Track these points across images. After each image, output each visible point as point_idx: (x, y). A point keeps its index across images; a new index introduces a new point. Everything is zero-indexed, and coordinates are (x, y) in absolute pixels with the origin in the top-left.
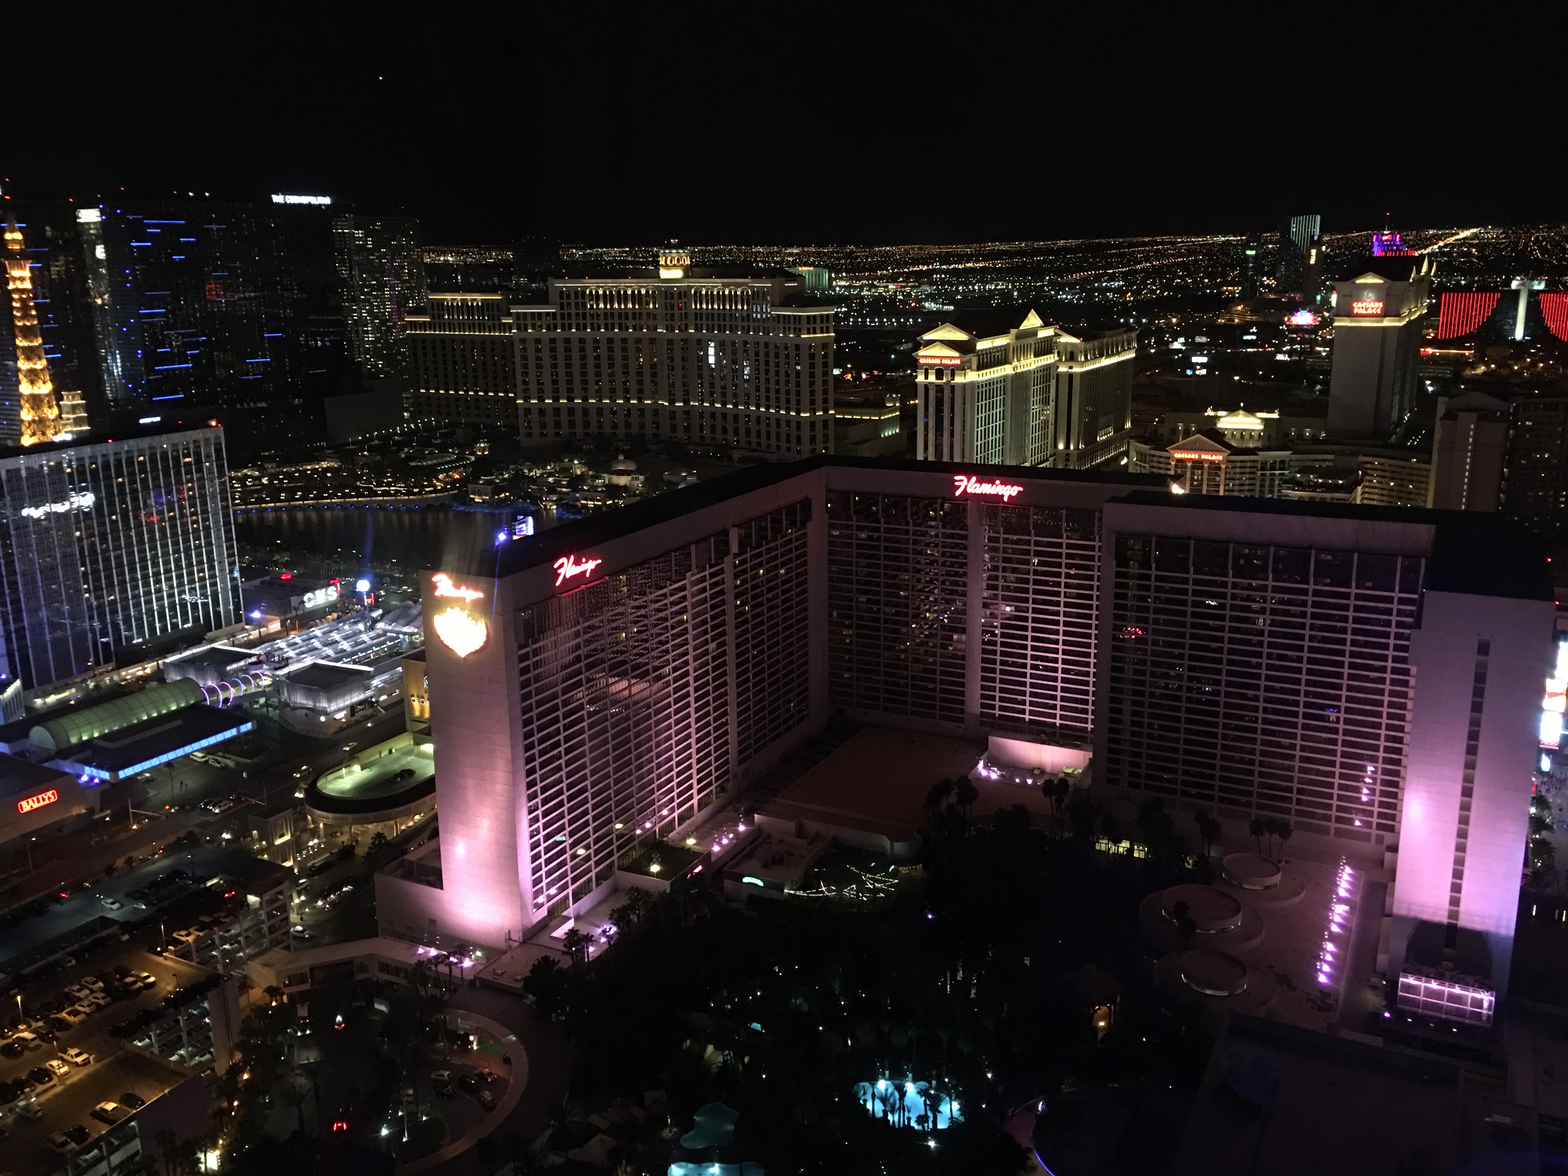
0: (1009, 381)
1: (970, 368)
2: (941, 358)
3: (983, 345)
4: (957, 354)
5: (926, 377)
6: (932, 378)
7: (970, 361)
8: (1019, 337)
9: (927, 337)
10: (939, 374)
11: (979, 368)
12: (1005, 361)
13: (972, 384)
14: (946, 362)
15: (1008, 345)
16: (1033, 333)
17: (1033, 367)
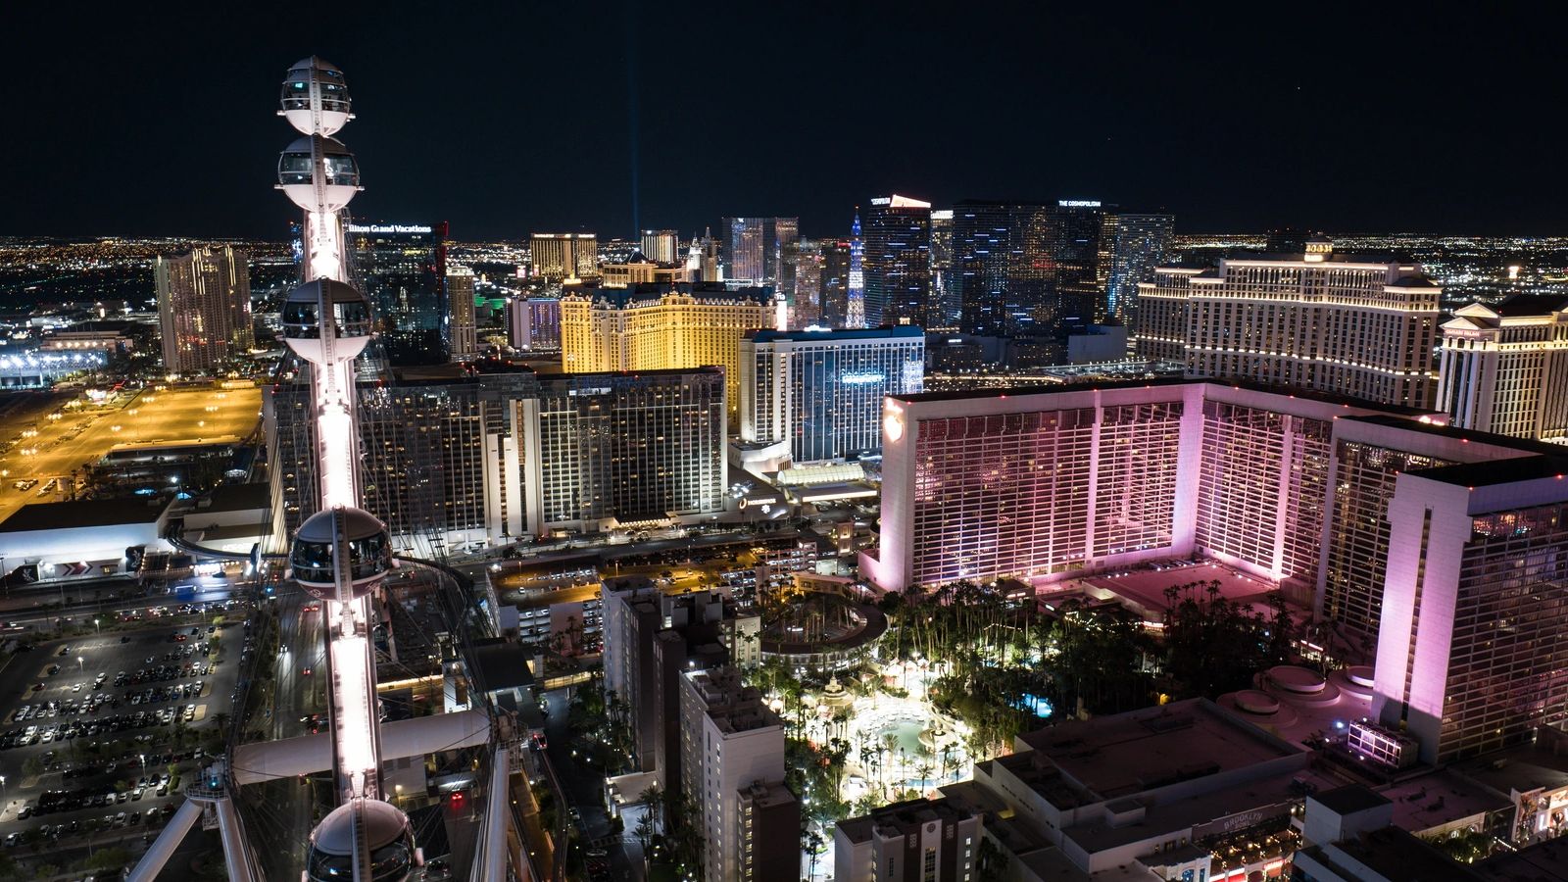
0: (1550, 356)
1: (1492, 340)
2: (1464, 330)
3: (1507, 322)
4: (1477, 327)
5: (1450, 345)
6: (1455, 346)
7: (1492, 335)
8: (1560, 319)
9: (1456, 312)
10: (1461, 343)
11: (1501, 341)
12: (1547, 338)
13: (1490, 353)
14: (1467, 333)
15: (1551, 325)
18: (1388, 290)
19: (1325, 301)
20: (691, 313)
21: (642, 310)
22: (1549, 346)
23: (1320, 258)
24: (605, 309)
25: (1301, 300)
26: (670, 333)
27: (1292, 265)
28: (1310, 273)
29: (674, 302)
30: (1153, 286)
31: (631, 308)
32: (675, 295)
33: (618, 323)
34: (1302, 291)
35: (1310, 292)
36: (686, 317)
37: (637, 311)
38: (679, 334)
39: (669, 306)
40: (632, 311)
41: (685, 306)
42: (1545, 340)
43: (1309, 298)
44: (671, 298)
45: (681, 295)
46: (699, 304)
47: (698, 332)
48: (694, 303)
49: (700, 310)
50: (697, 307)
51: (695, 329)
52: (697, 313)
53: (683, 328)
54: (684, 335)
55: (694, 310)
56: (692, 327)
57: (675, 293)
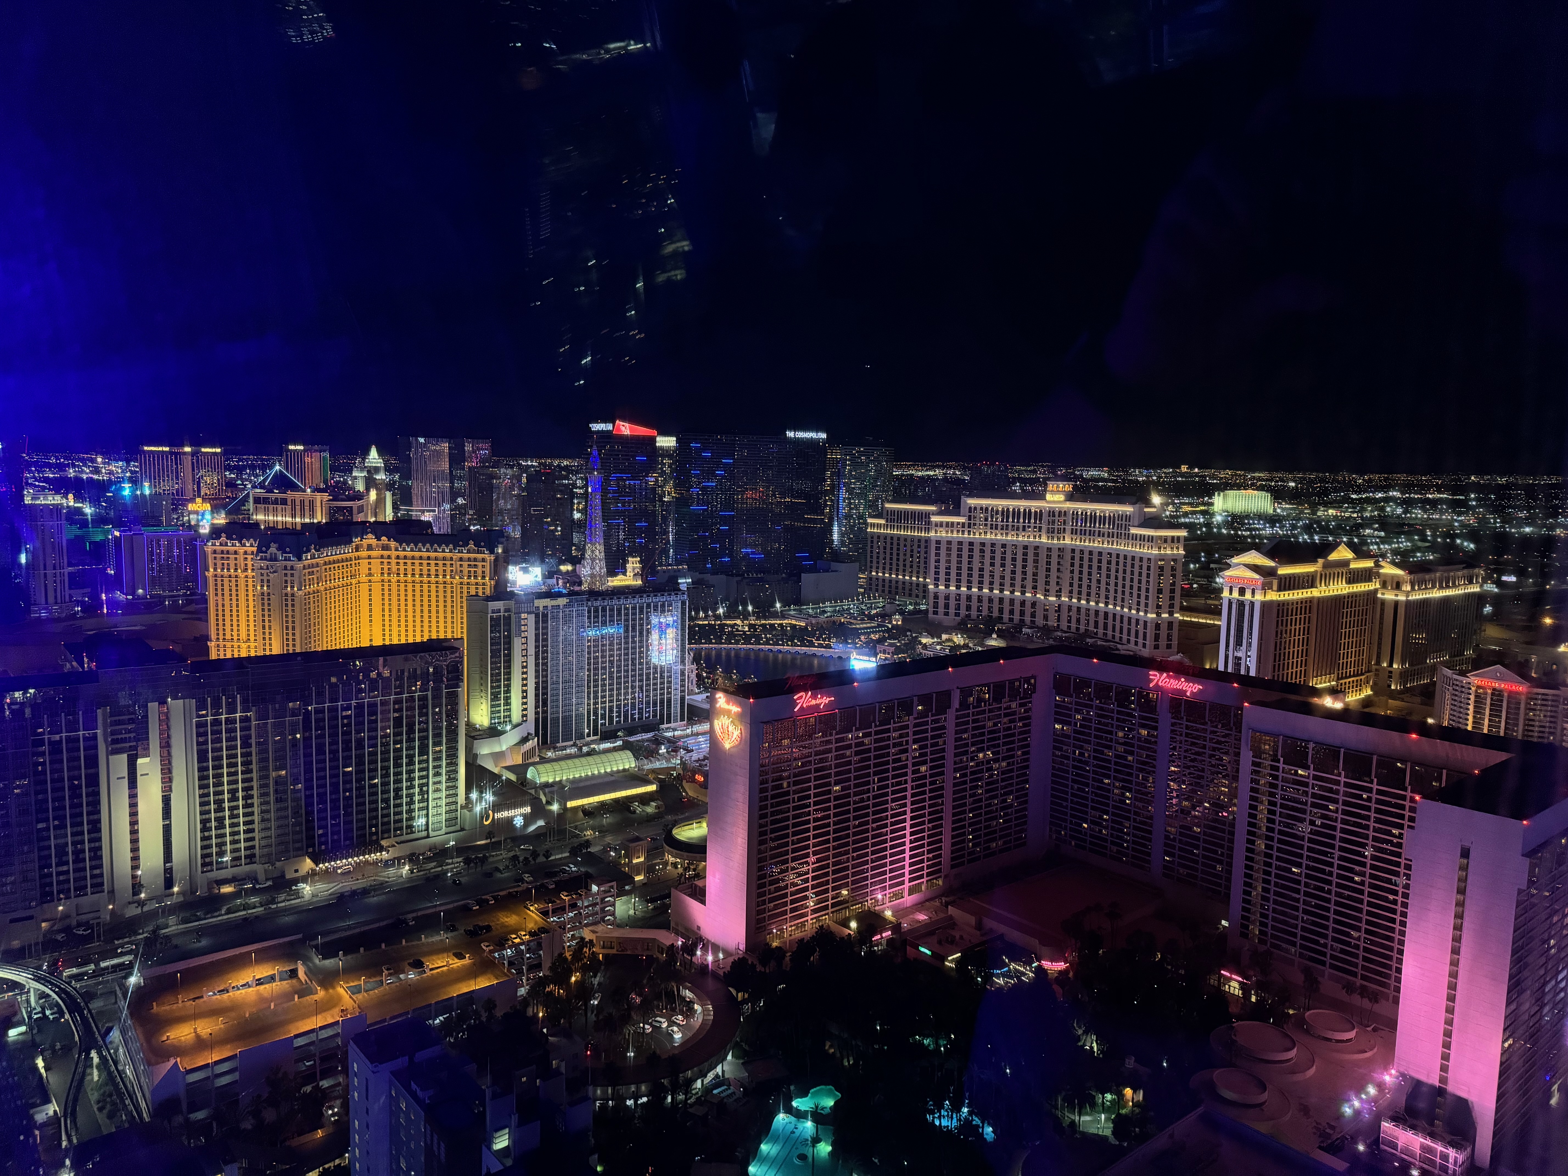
0: (1315, 602)
1: (1271, 588)
2: (1243, 578)
3: (1284, 570)
4: (1256, 575)
5: (1231, 593)
6: (1236, 595)
7: (1271, 583)
8: (1325, 566)
9: (1235, 560)
10: (1242, 591)
11: (1279, 589)
12: (1312, 585)
13: (1271, 602)
14: (1247, 581)
15: (1316, 572)
16: (1345, 563)
17: (1345, 592)
18: (1134, 531)
19: (1068, 541)
20: (394, 561)
21: (327, 559)
22: (1315, 593)
23: (1061, 497)
24: (276, 560)
25: (1044, 540)
26: (364, 587)
27: (1034, 505)
28: (1052, 513)
29: (370, 548)
30: (882, 522)
31: (313, 557)
32: (370, 539)
33: (296, 578)
34: (1044, 530)
35: (1053, 532)
36: (386, 567)
37: (320, 561)
38: (377, 588)
39: (364, 553)
40: (314, 561)
41: (386, 553)
42: (1312, 587)
43: (1053, 538)
44: (365, 542)
45: (379, 540)
46: (404, 550)
47: (402, 585)
48: (397, 550)
49: (405, 557)
50: (402, 554)
51: (398, 581)
52: (401, 561)
53: (383, 581)
54: (383, 590)
55: (398, 557)
56: (394, 578)
57: (370, 536)
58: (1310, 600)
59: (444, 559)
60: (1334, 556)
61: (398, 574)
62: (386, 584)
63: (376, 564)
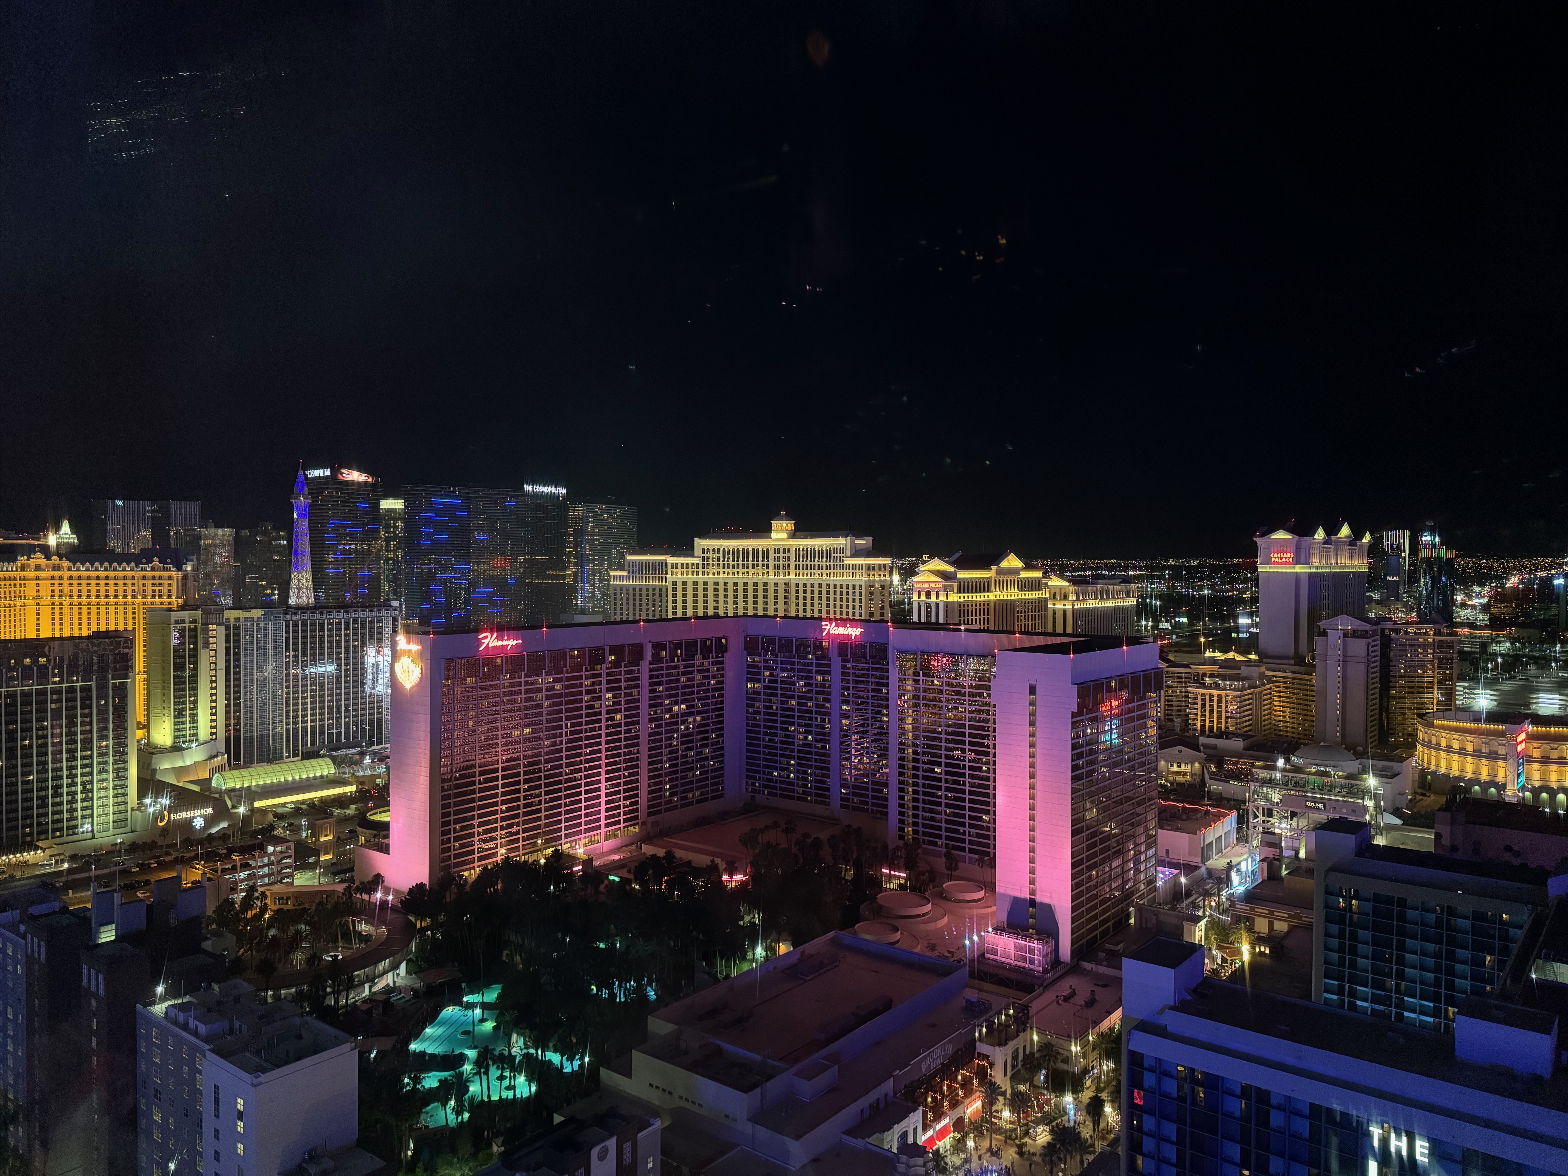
0: (992, 605)
1: (952, 591)
2: (929, 582)
3: (963, 575)
4: (939, 580)
5: (919, 598)
6: (923, 598)
7: (952, 586)
8: (998, 573)
9: (922, 568)
10: (928, 594)
11: (959, 592)
13: (954, 604)
14: (932, 585)
15: (991, 578)
16: (1016, 571)
17: (1018, 598)
20: (66, 582)
22: (991, 596)
26: (31, 611)
29: (38, 568)
32: (39, 561)
36: (57, 589)
38: (46, 612)
39: (31, 573)
41: (57, 574)
42: (988, 591)
44: (32, 562)
45: (48, 559)
46: (78, 570)
47: (76, 608)
48: (69, 569)
49: (79, 578)
50: (76, 574)
51: (71, 604)
52: (75, 582)
53: (53, 604)
54: (53, 614)
55: (71, 578)
56: (66, 601)
57: (39, 555)
58: (988, 603)
59: (125, 578)
60: (1004, 564)
61: (71, 597)
62: (57, 608)
63: (45, 588)
